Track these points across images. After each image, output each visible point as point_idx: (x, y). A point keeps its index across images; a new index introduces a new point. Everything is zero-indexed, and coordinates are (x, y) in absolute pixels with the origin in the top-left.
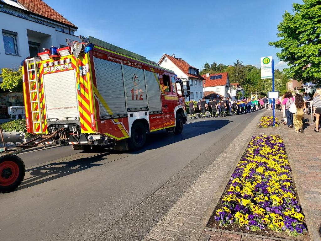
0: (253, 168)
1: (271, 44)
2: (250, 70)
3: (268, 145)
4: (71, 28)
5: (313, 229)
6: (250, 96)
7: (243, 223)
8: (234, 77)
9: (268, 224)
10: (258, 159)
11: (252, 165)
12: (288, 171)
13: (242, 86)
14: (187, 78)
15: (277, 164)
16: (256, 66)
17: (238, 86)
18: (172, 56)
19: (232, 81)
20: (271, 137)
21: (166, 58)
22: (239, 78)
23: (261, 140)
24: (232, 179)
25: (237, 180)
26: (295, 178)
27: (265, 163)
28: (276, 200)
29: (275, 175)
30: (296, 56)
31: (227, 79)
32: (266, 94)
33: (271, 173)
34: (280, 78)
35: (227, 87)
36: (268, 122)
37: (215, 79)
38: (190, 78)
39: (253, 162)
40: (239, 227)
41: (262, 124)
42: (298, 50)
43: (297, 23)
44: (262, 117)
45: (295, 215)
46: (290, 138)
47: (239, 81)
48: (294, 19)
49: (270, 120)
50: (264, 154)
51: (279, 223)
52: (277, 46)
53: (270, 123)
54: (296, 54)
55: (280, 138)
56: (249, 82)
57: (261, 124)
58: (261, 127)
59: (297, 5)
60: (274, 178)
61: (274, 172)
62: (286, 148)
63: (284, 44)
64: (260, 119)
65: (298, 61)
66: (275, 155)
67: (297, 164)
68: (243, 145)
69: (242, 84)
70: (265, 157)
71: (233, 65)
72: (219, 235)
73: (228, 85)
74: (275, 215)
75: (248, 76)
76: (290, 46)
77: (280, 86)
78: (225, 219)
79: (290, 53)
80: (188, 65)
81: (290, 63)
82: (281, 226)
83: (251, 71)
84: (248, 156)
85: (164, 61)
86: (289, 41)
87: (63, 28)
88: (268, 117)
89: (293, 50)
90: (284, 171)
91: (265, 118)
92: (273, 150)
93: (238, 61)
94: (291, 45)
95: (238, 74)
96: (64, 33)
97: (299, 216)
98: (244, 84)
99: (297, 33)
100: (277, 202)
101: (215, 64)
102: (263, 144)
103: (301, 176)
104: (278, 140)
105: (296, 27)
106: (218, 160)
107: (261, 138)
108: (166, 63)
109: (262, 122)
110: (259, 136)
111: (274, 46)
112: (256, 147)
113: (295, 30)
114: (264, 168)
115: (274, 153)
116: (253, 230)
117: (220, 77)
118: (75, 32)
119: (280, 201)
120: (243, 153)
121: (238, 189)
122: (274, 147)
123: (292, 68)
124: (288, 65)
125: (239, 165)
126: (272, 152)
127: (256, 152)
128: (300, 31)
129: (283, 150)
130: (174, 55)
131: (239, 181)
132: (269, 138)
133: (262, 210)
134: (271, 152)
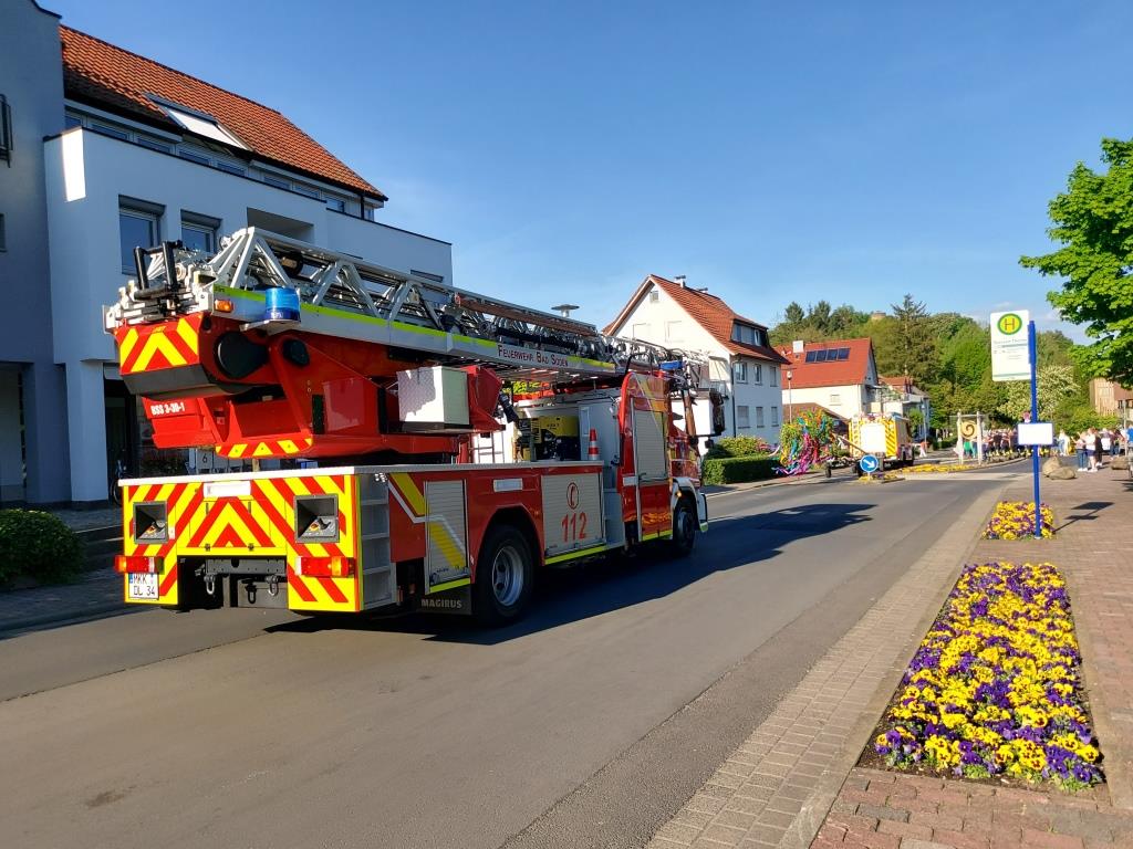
0: (969, 651)
1: (1025, 262)
2: (954, 330)
3: (1016, 592)
4: (366, 199)
5: (1118, 780)
6: (955, 426)
7: (948, 760)
8: (893, 355)
9: (1009, 763)
10: (984, 629)
11: (966, 641)
12: (1069, 661)
13: (923, 389)
14: (728, 359)
15: (1039, 643)
16: (975, 319)
17: (909, 388)
18: (676, 281)
19: (888, 367)
20: (1028, 568)
21: (657, 287)
22: (911, 359)
23: (994, 576)
24: (910, 672)
25: (925, 673)
26: (1088, 679)
27: (1003, 638)
28: (1030, 717)
29: (1034, 667)
30: (1113, 306)
31: (868, 363)
32: (1014, 418)
33: (1021, 663)
34: (1066, 364)
35: (868, 391)
36: (1018, 520)
37: (825, 363)
38: (739, 357)
39: (968, 633)
40: (938, 770)
41: (999, 526)
42: (1121, 288)
43: (1115, 202)
44: (1000, 505)
45: (1075, 747)
46: (1089, 574)
47: (911, 368)
48: (1104, 189)
49: (1026, 517)
50: (1001, 617)
51: (1035, 759)
52: (1047, 269)
53: (1027, 524)
54: (1115, 299)
55: (1055, 573)
56: (949, 374)
57: (996, 529)
58: (996, 536)
59: (1115, 144)
60: (1029, 673)
61: (1031, 662)
62: (1071, 603)
63: (1072, 267)
64: (991, 512)
65: (1120, 322)
66: (1038, 620)
67: (1100, 648)
68: (937, 590)
69: (924, 379)
70: (1004, 624)
71: (891, 312)
72: (891, 781)
73: (871, 383)
74: (1024, 742)
75: (946, 352)
76: (1092, 272)
77: (1068, 392)
78: (902, 750)
79: (1092, 296)
80: (730, 312)
81: (1094, 326)
82: (1038, 766)
83: (958, 334)
84: (953, 620)
85: (648, 297)
86: (1091, 258)
87: (342, 199)
88: (1020, 504)
89: (1102, 285)
90: (1057, 658)
91: (1010, 507)
92: (1030, 606)
93: (908, 297)
94: (1097, 268)
95: (909, 342)
96: (346, 214)
97: (1085, 750)
98: (928, 379)
99: (1115, 231)
100: (1031, 722)
101: (824, 307)
102: (1000, 588)
103: (1107, 675)
104: (1048, 579)
105: (1111, 214)
106: (861, 629)
107: (994, 571)
108: (654, 306)
109: (997, 520)
110: (987, 565)
111: (1039, 268)
112: (976, 597)
113: (1110, 224)
114: (1003, 650)
115: (1031, 614)
116: (972, 776)
117: (844, 355)
118: (376, 211)
119: (1041, 719)
120: (937, 612)
121: (929, 694)
122: (1035, 597)
123: (1101, 346)
124: (1089, 333)
125: (926, 641)
126: (1029, 612)
127: (980, 610)
128: (1126, 226)
129: (1060, 607)
130: (684, 277)
131: (930, 678)
132: (1021, 573)
133: (995, 735)
134: (1024, 611)
